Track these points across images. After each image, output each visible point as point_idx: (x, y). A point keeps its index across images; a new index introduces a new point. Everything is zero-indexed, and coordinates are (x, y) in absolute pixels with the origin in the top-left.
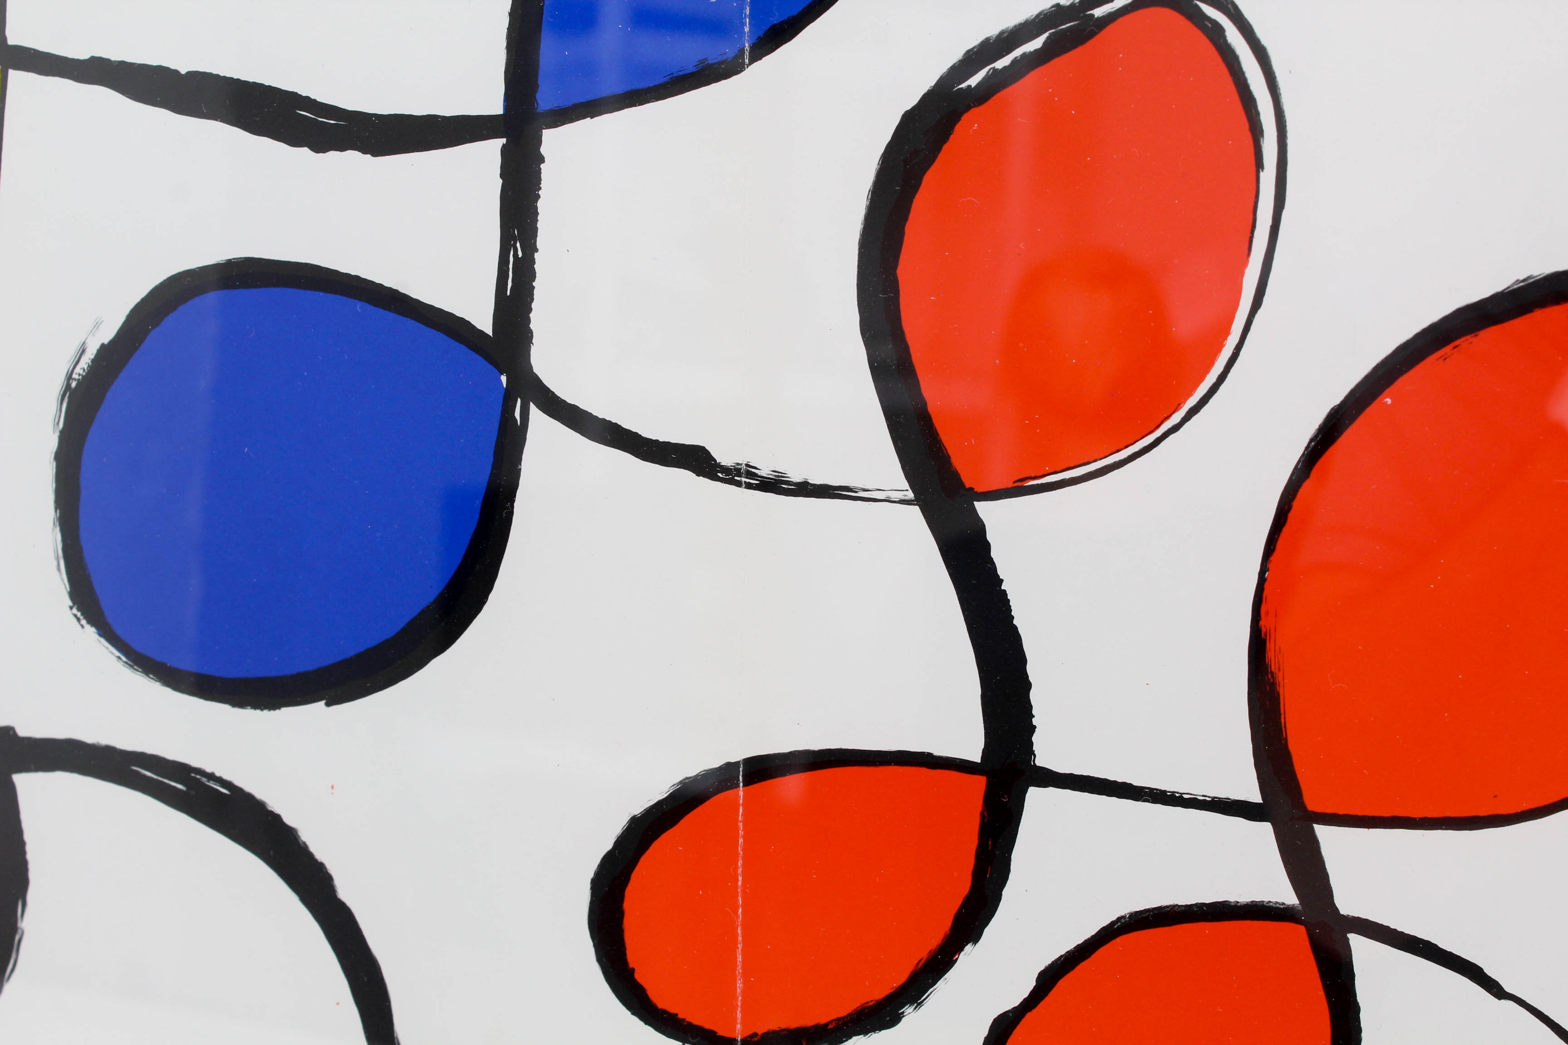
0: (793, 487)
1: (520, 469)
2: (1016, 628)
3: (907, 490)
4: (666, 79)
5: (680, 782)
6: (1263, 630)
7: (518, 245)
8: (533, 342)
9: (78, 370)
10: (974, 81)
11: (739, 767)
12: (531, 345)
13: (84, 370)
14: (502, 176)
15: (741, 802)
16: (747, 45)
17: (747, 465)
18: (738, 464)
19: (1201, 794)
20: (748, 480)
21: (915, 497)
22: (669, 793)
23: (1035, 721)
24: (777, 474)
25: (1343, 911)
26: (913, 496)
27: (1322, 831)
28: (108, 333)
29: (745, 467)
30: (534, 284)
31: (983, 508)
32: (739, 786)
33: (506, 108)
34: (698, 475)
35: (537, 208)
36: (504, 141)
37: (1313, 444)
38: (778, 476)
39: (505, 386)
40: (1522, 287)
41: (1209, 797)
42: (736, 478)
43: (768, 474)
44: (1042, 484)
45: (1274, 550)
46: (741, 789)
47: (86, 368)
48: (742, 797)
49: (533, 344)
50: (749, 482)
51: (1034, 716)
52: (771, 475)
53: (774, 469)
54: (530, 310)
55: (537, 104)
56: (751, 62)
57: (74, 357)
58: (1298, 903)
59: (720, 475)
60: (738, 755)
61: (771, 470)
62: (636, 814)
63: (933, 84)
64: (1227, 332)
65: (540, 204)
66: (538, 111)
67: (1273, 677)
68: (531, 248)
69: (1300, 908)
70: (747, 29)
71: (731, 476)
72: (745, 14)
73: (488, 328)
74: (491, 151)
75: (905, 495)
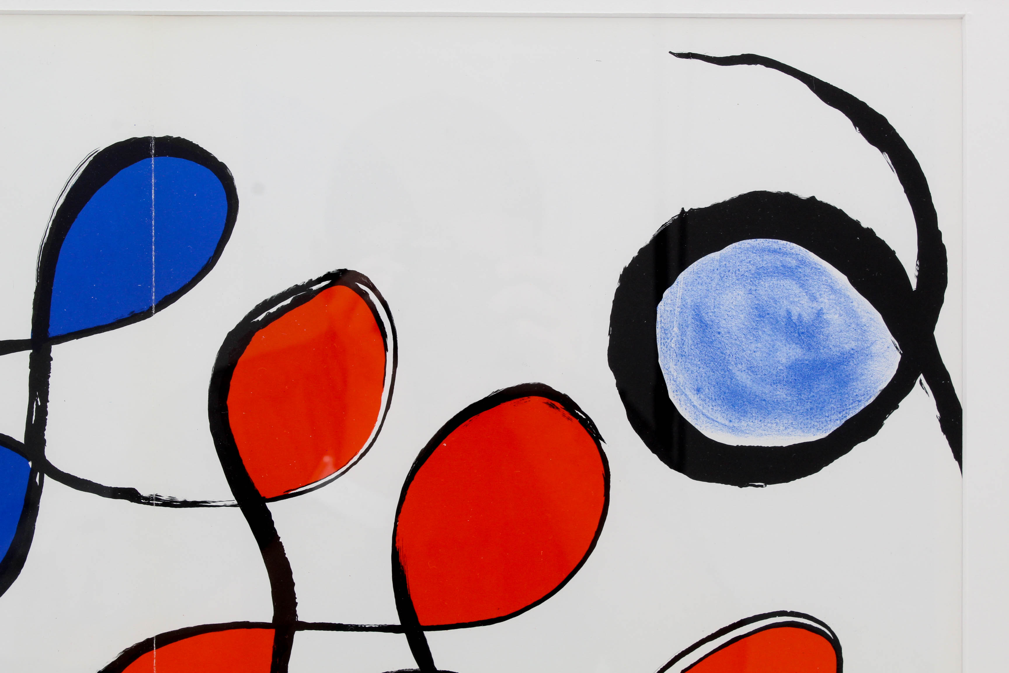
0: (178, 503)
2: (287, 558)
3: (234, 500)
4: (114, 321)
5: (124, 651)
6: (397, 547)
7: (38, 399)
8: (46, 445)
10: (260, 318)
11: (154, 640)
14: (30, 367)
15: (155, 657)
16: (153, 305)
17: (156, 495)
18: (151, 495)
19: (374, 624)
20: (156, 502)
21: (238, 503)
22: (117, 657)
23: (297, 600)
25: (438, 669)
27: (427, 634)
29: (155, 496)
30: (47, 417)
31: (269, 505)
32: (154, 649)
33: (32, 336)
34: (131, 502)
35: (48, 382)
36: (31, 351)
37: (414, 465)
38: (172, 499)
39: (31, 467)
40: (495, 394)
41: (377, 625)
42: (150, 502)
43: (167, 499)
44: (297, 492)
45: (400, 512)
46: (155, 650)
48: (155, 655)
49: (46, 446)
51: (296, 598)
52: (168, 499)
53: (169, 496)
54: (45, 430)
55: (49, 334)
56: (156, 312)
58: (419, 668)
59: (142, 501)
60: (152, 633)
62: (100, 670)
63: (241, 320)
64: (375, 420)
65: (50, 380)
66: (50, 336)
67: (403, 568)
68: (45, 400)
69: (420, 670)
70: (153, 298)
71: (148, 501)
72: (153, 291)
73: (22, 440)
74: (25, 356)
75: (233, 503)
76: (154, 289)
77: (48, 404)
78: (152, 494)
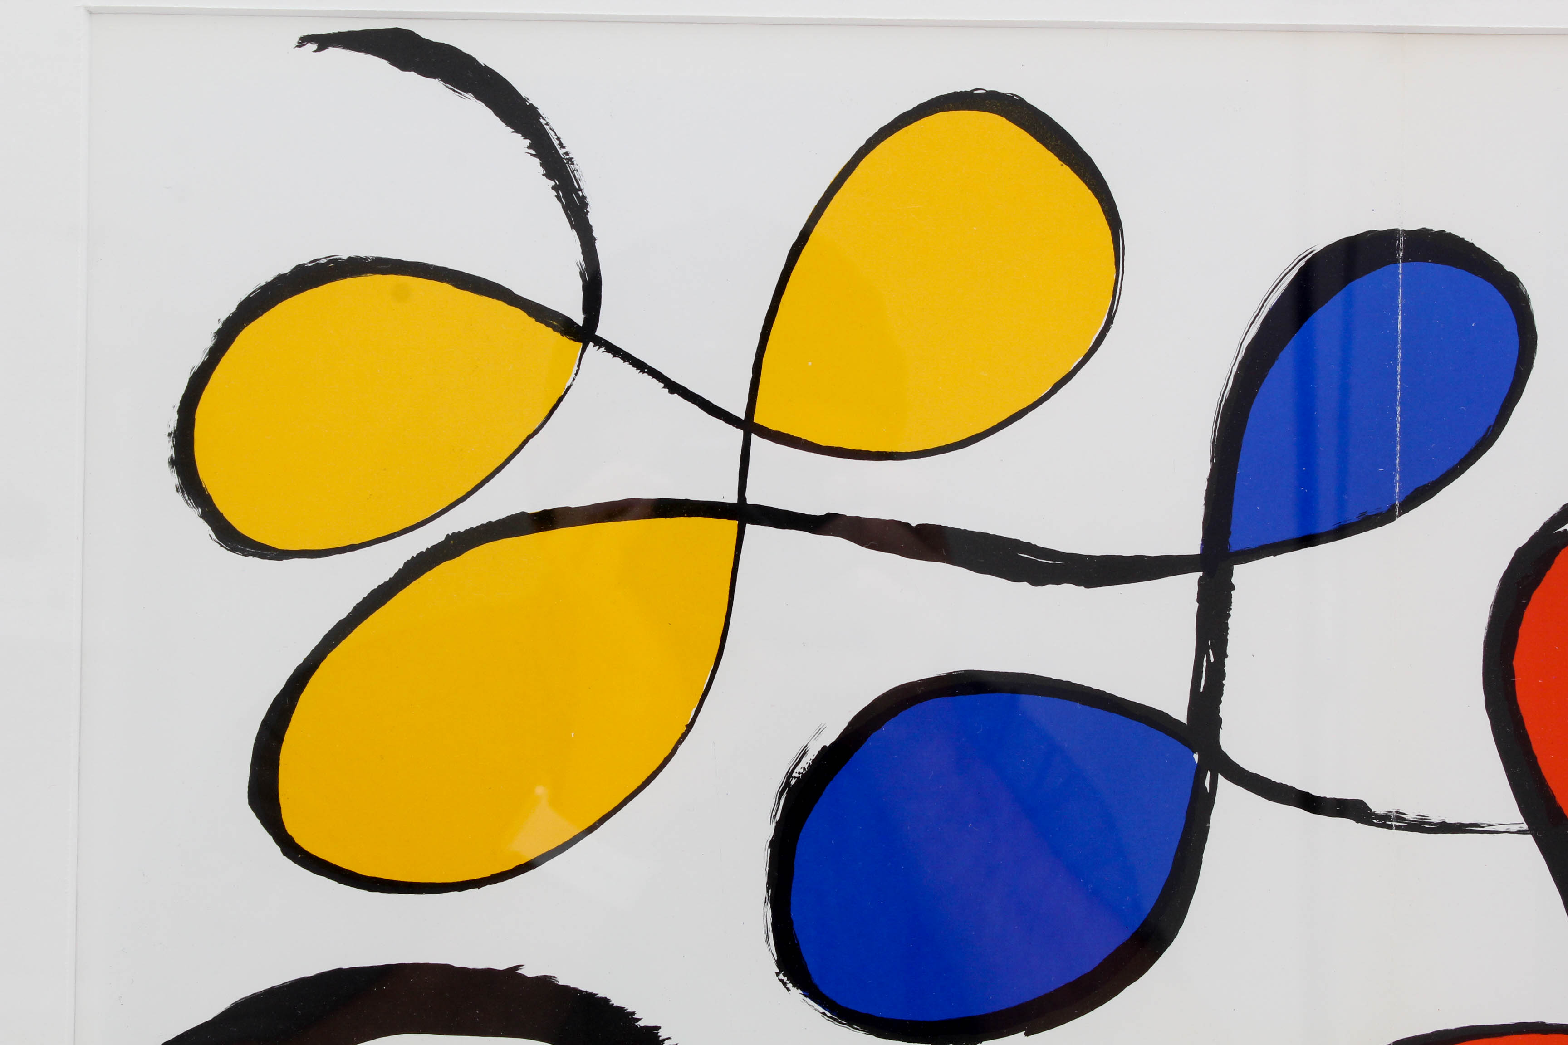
0: (1433, 827)
1: (1209, 827)
3: (1523, 823)
4: (1336, 527)
7: (1211, 652)
8: (1222, 726)
9: (798, 769)
10: (1566, 527)
12: (1220, 729)
13: (804, 769)
14: (1198, 601)
16: (1397, 502)
17: (1398, 812)
18: (1389, 812)
20: (1397, 824)
21: (1528, 827)
24: (1421, 817)
26: (1527, 827)
28: (829, 737)
29: (1395, 814)
30: (1224, 682)
33: (1203, 549)
34: (1357, 822)
35: (1227, 624)
36: (1201, 574)
38: (1422, 819)
39: (1197, 762)
42: (1387, 823)
43: (1414, 818)
47: (806, 768)
50: (1399, 825)
52: (1417, 818)
53: (1419, 814)
54: (1220, 702)
55: (1230, 546)
56: (1400, 515)
57: (795, 760)
59: (1374, 821)
61: (1417, 814)
63: (1538, 529)
65: (1230, 621)
66: (1230, 550)
68: (1221, 654)
70: (1397, 491)
71: (1384, 821)
72: (1396, 480)
73: (1184, 719)
74: (1189, 582)
75: (1521, 827)
76: (1398, 476)
77: (1226, 660)
78: (1391, 811)
